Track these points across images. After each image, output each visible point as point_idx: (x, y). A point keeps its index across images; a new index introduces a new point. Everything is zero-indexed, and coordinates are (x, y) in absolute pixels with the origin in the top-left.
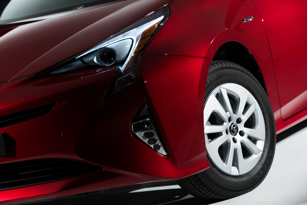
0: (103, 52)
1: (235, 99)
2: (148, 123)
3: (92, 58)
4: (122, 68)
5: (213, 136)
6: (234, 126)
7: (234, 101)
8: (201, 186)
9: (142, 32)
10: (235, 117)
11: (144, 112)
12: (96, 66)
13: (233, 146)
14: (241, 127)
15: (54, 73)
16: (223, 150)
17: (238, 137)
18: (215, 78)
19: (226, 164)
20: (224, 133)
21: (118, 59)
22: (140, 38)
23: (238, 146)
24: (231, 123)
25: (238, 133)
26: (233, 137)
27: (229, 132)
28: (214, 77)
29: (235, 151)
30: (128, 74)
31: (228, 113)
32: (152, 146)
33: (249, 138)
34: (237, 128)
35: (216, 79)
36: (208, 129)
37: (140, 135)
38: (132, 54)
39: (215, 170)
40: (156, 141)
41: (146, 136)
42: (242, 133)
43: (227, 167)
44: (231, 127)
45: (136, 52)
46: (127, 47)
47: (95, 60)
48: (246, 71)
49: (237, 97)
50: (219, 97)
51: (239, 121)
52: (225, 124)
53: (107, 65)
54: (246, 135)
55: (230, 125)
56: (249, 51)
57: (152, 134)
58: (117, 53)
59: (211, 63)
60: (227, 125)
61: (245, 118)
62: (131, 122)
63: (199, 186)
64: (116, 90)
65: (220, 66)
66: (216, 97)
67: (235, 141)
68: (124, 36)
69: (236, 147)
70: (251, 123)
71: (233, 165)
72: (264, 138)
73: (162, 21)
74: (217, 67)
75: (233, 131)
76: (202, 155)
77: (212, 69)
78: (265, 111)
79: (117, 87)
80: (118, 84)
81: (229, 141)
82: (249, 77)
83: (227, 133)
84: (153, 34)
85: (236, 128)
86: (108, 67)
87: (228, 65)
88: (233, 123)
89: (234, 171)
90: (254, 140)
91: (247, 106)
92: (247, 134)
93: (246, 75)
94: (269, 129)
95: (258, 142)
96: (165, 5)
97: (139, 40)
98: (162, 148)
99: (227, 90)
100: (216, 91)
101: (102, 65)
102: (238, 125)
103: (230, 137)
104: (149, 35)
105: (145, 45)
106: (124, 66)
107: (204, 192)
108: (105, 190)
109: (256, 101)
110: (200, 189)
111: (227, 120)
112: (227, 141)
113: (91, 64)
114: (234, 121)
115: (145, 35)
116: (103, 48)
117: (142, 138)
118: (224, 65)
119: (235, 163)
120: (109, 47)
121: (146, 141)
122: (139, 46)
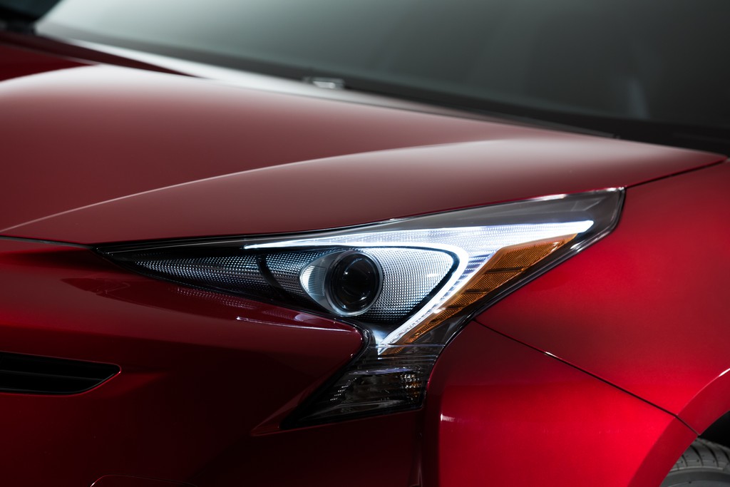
0: (341, 262)
3: (299, 266)
4: (383, 341)
9: (499, 247)
12: (301, 301)
15: (151, 266)
22: (482, 265)
30: (396, 370)
38: (435, 306)
45: (450, 307)
46: (429, 276)
47: (305, 279)
53: (338, 311)
58: (387, 284)
64: (335, 407)
65: (721, 466)
68: (431, 237)
73: (581, 237)
74: (708, 464)
77: (688, 464)
84: (530, 270)
86: (339, 318)
96: (612, 189)
97: (477, 270)
101: (323, 304)
104: (517, 269)
105: (492, 295)
106: (395, 335)
113: (285, 286)
115: (502, 262)
116: (347, 248)
120: (367, 252)
122: (467, 291)
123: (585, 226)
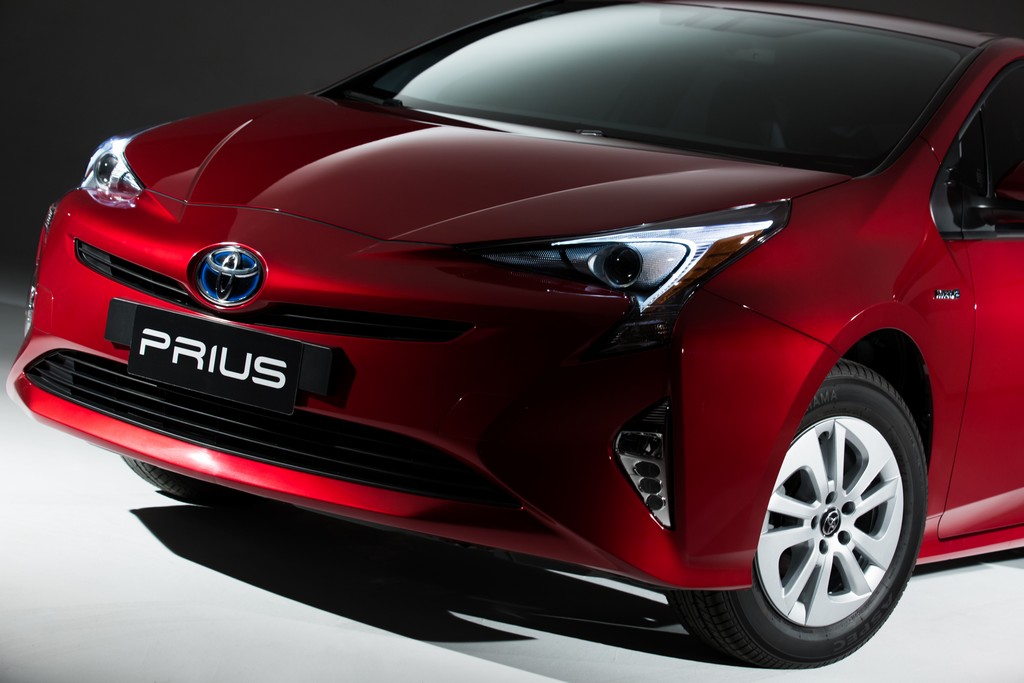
0: (613, 253)
1: (858, 457)
2: (655, 444)
3: (587, 256)
4: (644, 304)
5: (781, 521)
6: (834, 515)
7: (855, 460)
8: (716, 620)
9: (716, 240)
10: (843, 497)
11: (657, 416)
12: (589, 278)
13: (815, 556)
14: (848, 524)
15: (492, 257)
16: (791, 560)
17: (833, 543)
18: (833, 397)
19: (786, 592)
20: (807, 524)
21: (641, 279)
22: (705, 252)
23: (826, 562)
24: (830, 506)
25: (836, 535)
26: (822, 538)
27: (818, 526)
28: (830, 394)
29: (817, 570)
30: (652, 322)
31: (832, 483)
32: (646, 496)
33: (857, 553)
34: (838, 523)
35: (835, 401)
36: (779, 502)
37: (629, 462)
38: (674, 281)
39: (758, 595)
40: (658, 487)
41: (641, 469)
42: (845, 536)
43: (786, 600)
44: (826, 515)
45: (685, 280)
46: (670, 260)
47: (591, 264)
48: (903, 405)
49: (864, 456)
50: (826, 441)
51: (848, 508)
52: (816, 504)
53: (613, 284)
54: (850, 546)
55: (826, 511)
56: (925, 367)
57: (656, 471)
58: (645, 266)
59: (839, 361)
60: (819, 507)
61: (863, 507)
62: (619, 428)
63: (711, 617)
64: (615, 347)
65: (853, 374)
66: (820, 439)
67: (823, 548)
68: (671, 235)
69: (821, 562)
70: (870, 523)
71: (800, 599)
72: (887, 565)
73: (765, 232)
74: (845, 373)
75: (827, 524)
76: (744, 555)
77: (834, 374)
78: (911, 508)
79: (618, 342)
80: (622, 336)
81: (810, 545)
82: (905, 423)
83: (813, 525)
84: (734, 254)
85: (836, 521)
86: (613, 288)
87: (869, 379)
88: (833, 509)
89: (797, 613)
90: (864, 562)
91: (878, 482)
92: (854, 542)
93: (900, 415)
94: (905, 549)
95: (872, 569)
96: (783, 200)
97: (702, 255)
98: (664, 509)
99: (848, 432)
100: (824, 425)
101: (603, 279)
102: (843, 516)
103: (817, 536)
104: (727, 254)
105: (712, 271)
106: (651, 300)
107: (716, 634)
108: (507, 553)
109: (900, 478)
110: (711, 626)
111: (824, 496)
112: (807, 542)
113: (579, 269)
114: (838, 505)
115: (718, 249)
116: (618, 243)
117: (629, 471)
118: (862, 377)
119: (806, 597)
120: (631, 246)
121: (637, 480)
122: (696, 269)
123: (767, 224)
